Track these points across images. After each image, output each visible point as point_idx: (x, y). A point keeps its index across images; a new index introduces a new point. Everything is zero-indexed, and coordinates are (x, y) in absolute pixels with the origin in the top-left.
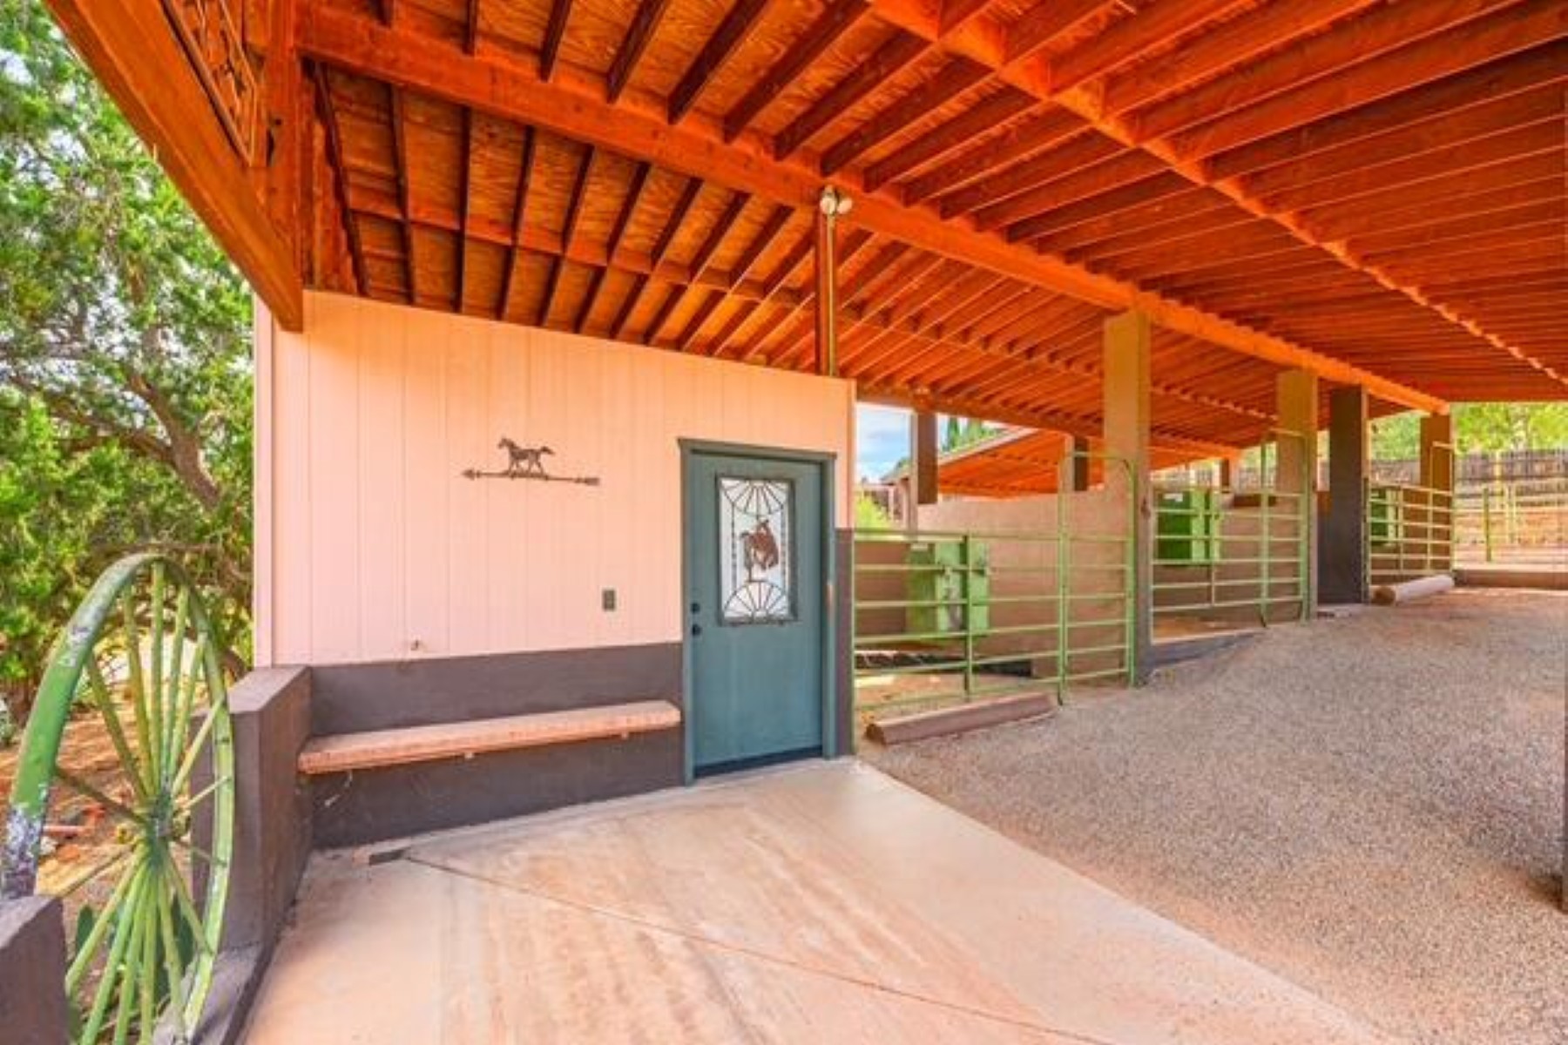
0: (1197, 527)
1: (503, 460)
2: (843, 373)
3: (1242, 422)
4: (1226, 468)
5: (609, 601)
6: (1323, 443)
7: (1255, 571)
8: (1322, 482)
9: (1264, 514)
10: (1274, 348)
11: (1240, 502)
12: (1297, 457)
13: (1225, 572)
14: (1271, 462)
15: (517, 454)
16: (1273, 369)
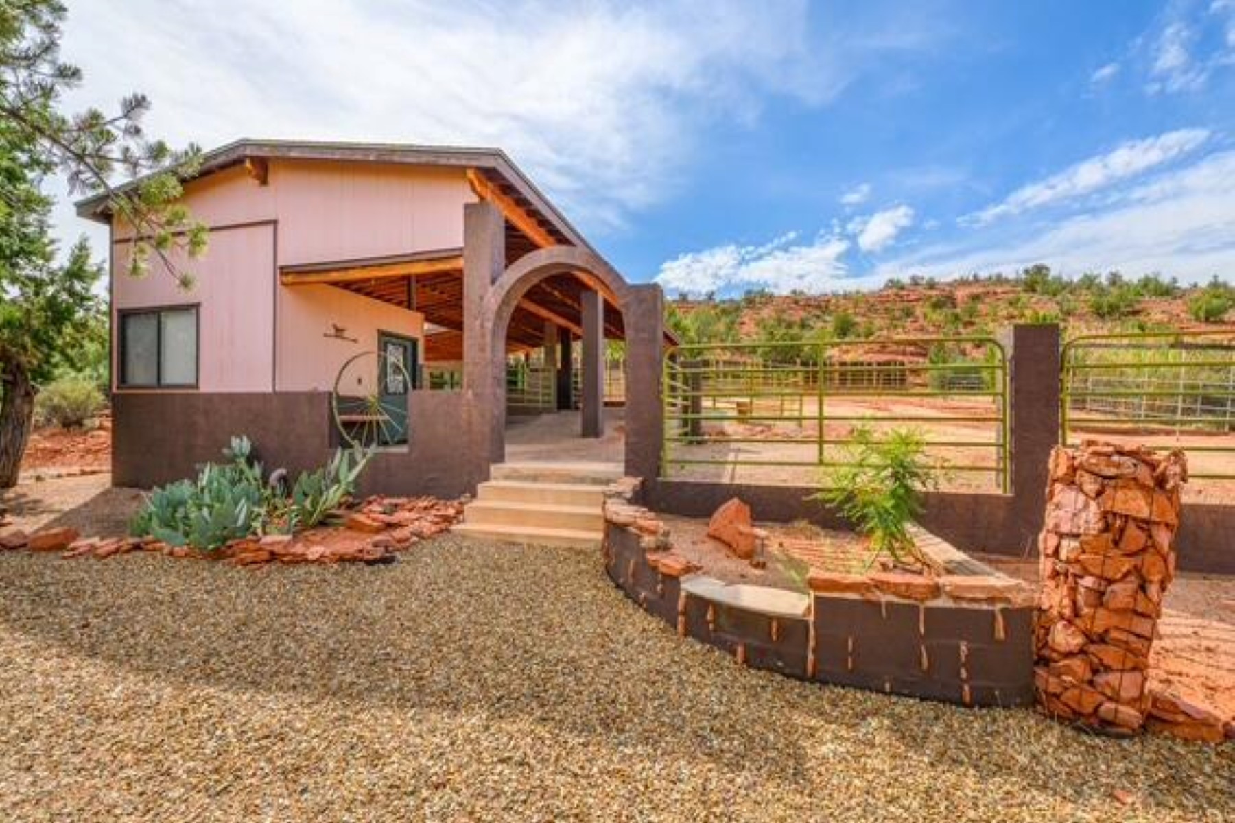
0: (520, 376)
1: (332, 331)
2: (419, 309)
3: (532, 336)
4: (527, 356)
5: (360, 381)
6: (559, 348)
7: (536, 393)
8: (559, 365)
9: (541, 375)
10: (544, 313)
11: (532, 371)
12: (550, 353)
13: (529, 393)
14: (542, 356)
15: (337, 330)
16: (544, 319)
